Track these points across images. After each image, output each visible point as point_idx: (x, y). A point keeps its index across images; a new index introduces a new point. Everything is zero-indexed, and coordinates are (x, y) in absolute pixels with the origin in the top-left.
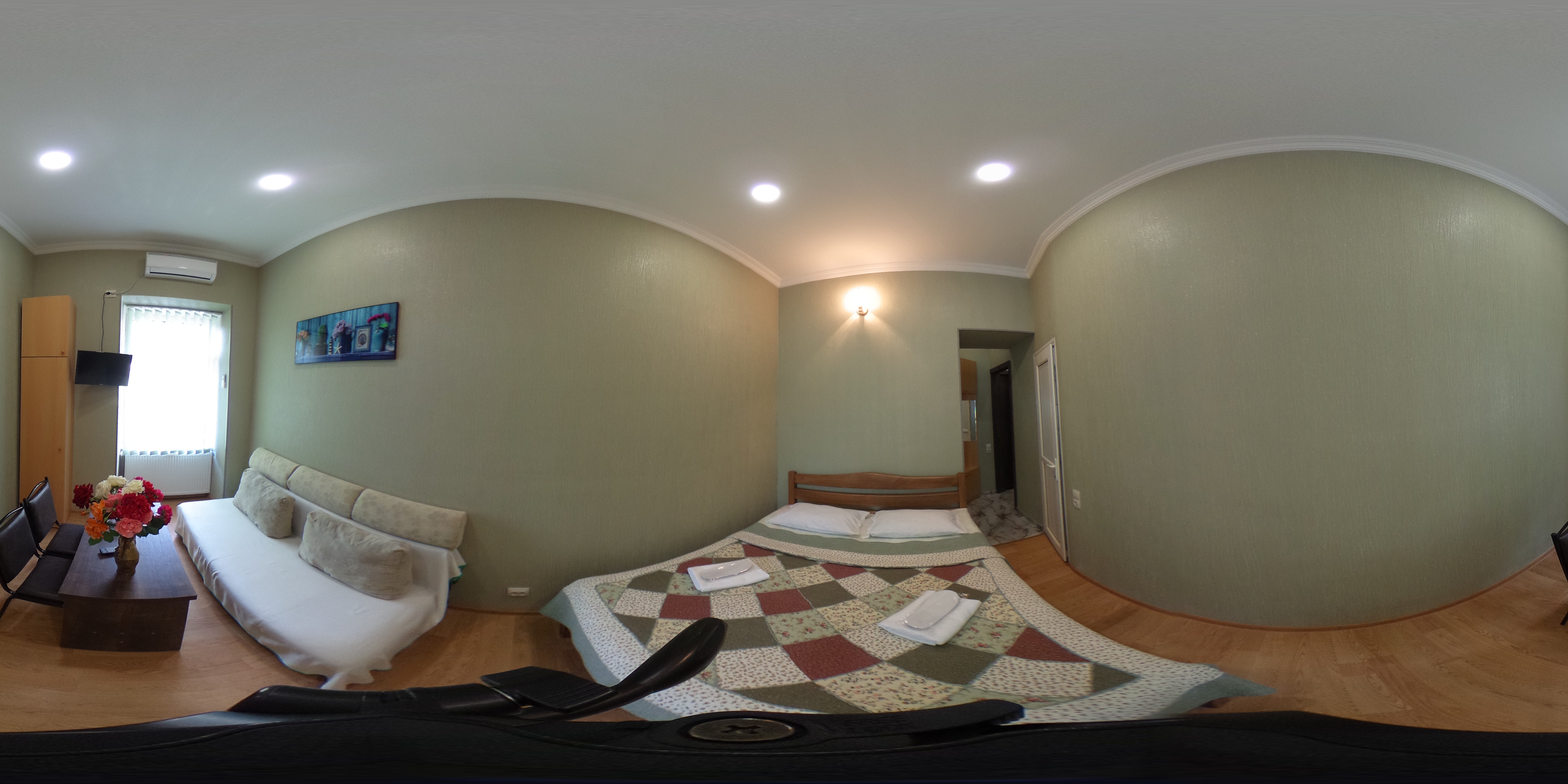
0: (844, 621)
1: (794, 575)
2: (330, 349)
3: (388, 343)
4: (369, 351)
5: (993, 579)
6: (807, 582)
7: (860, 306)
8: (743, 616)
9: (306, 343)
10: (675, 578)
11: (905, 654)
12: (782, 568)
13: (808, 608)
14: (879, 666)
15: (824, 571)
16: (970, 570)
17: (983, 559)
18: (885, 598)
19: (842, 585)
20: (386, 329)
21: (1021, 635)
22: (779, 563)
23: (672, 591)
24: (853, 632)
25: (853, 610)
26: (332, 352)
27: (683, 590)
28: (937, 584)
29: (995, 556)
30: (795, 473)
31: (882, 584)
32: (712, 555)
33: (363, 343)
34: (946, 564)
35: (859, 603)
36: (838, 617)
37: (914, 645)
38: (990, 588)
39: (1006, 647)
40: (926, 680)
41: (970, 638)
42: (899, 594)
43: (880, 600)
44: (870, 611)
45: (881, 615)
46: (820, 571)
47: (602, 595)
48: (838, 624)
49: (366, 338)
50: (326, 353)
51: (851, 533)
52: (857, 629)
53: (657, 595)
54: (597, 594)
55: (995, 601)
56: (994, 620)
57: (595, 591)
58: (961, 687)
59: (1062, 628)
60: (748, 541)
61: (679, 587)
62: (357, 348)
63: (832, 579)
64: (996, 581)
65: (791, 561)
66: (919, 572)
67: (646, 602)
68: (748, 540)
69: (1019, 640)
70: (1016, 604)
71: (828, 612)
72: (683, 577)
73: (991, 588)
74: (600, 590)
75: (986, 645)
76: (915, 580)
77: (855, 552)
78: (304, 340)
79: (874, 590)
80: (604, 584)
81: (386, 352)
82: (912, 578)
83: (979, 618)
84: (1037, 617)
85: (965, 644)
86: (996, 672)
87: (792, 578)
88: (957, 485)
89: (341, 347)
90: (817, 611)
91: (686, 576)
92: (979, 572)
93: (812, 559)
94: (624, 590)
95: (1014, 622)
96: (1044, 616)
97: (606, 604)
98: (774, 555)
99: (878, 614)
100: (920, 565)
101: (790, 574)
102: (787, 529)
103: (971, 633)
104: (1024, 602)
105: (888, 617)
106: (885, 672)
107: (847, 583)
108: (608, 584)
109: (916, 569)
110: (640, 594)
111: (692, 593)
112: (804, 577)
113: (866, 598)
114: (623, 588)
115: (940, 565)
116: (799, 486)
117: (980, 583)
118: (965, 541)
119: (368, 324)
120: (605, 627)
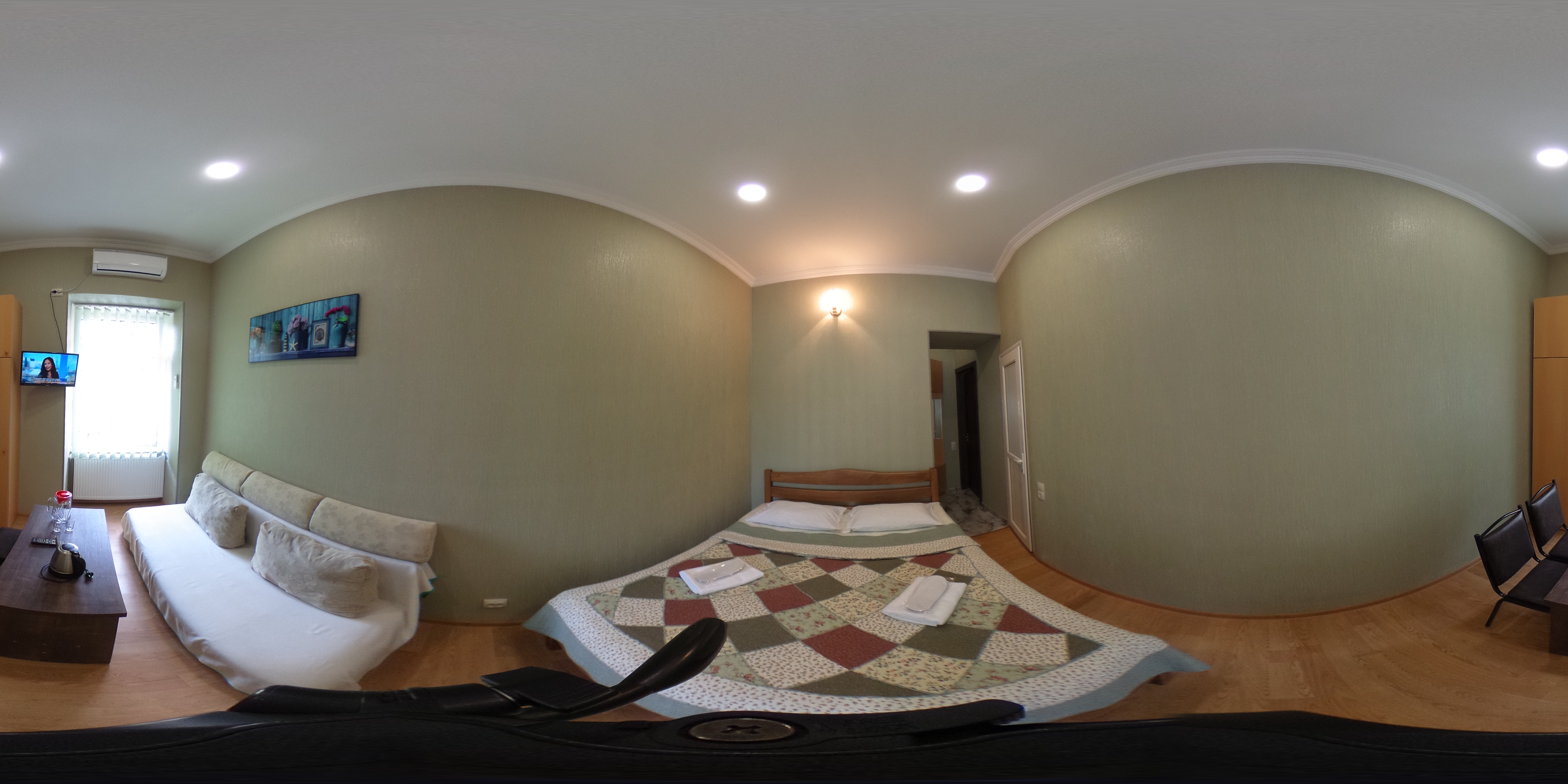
0: (848, 611)
1: (787, 572)
2: (285, 346)
3: (348, 338)
4: (328, 347)
5: (973, 564)
6: (801, 577)
7: (834, 307)
8: (750, 616)
9: (260, 340)
10: (668, 583)
11: (914, 636)
12: (773, 565)
13: (810, 602)
14: (897, 649)
15: (814, 565)
16: (951, 557)
17: (962, 547)
18: (879, 588)
19: (835, 577)
20: (345, 323)
21: (1006, 612)
22: (769, 561)
23: (669, 596)
24: (860, 621)
25: (853, 601)
26: (287, 349)
27: (680, 595)
28: (923, 571)
29: (972, 544)
30: (771, 471)
31: (871, 575)
32: (700, 556)
33: (320, 339)
34: (928, 552)
35: (857, 593)
36: (841, 608)
37: (918, 628)
38: (971, 573)
39: (995, 623)
40: (942, 658)
41: (963, 617)
42: (891, 583)
43: (875, 589)
44: (869, 600)
45: (880, 603)
46: (811, 566)
47: (595, 606)
48: (844, 615)
49: (324, 334)
50: (281, 350)
51: (833, 528)
52: (863, 618)
53: (655, 602)
54: (590, 606)
55: (978, 583)
56: (980, 600)
57: (586, 603)
58: (973, 662)
59: (1039, 604)
60: (733, 541)
61: (674, 592)
62: (314, 344)
63: (824, 573)
64: (975, 566)
65: (781, 558)
66: (905, 562)
67: (645, 610)
68: (733, 539)
69: (1004, 616)
70: (996, 585)
71: (830, 604)
72: (676, 581)
73: (973, 573)
74: (593, 601)
75: (978, 622)
76: (902, 569)
77: (841, 546)
78: (258, 337)
79: (866, 580)
80: (595, 594)
81: (346, 347)
82: (899, 568)
83: (967, 599)
84: (1016, 595)
85: (961, 623)
86: (994, 646)
87: (786, 574)
88: (929, 480)
89: (297, 343)
90: (820, 605)
91: (678, 579)
92: (959, 559)
93: (800, 555)
94: (619, 599)
95: (998, 601)
96: (1022, 594)
97: (603, 617)
98: (761, 553)
99: (877, 602)
100: (904, 555)
101: (782, 571)
102: (768, 527)
103: (963, 613)
104: (1003, 583)
105: (887, 604)
106: (905, 654)
107: (839, 575)
108: (600, 594)
109: (901, 559)
110: (636, 602)
111: (689, 597)
112: (797, 572)
113: (862, 588)
114: (617, 597)
115: (922, 554)
116: (775, 484)
117: (961, 569)
118: (941, 532)
119: (326, 318)
120: (610, 641)
